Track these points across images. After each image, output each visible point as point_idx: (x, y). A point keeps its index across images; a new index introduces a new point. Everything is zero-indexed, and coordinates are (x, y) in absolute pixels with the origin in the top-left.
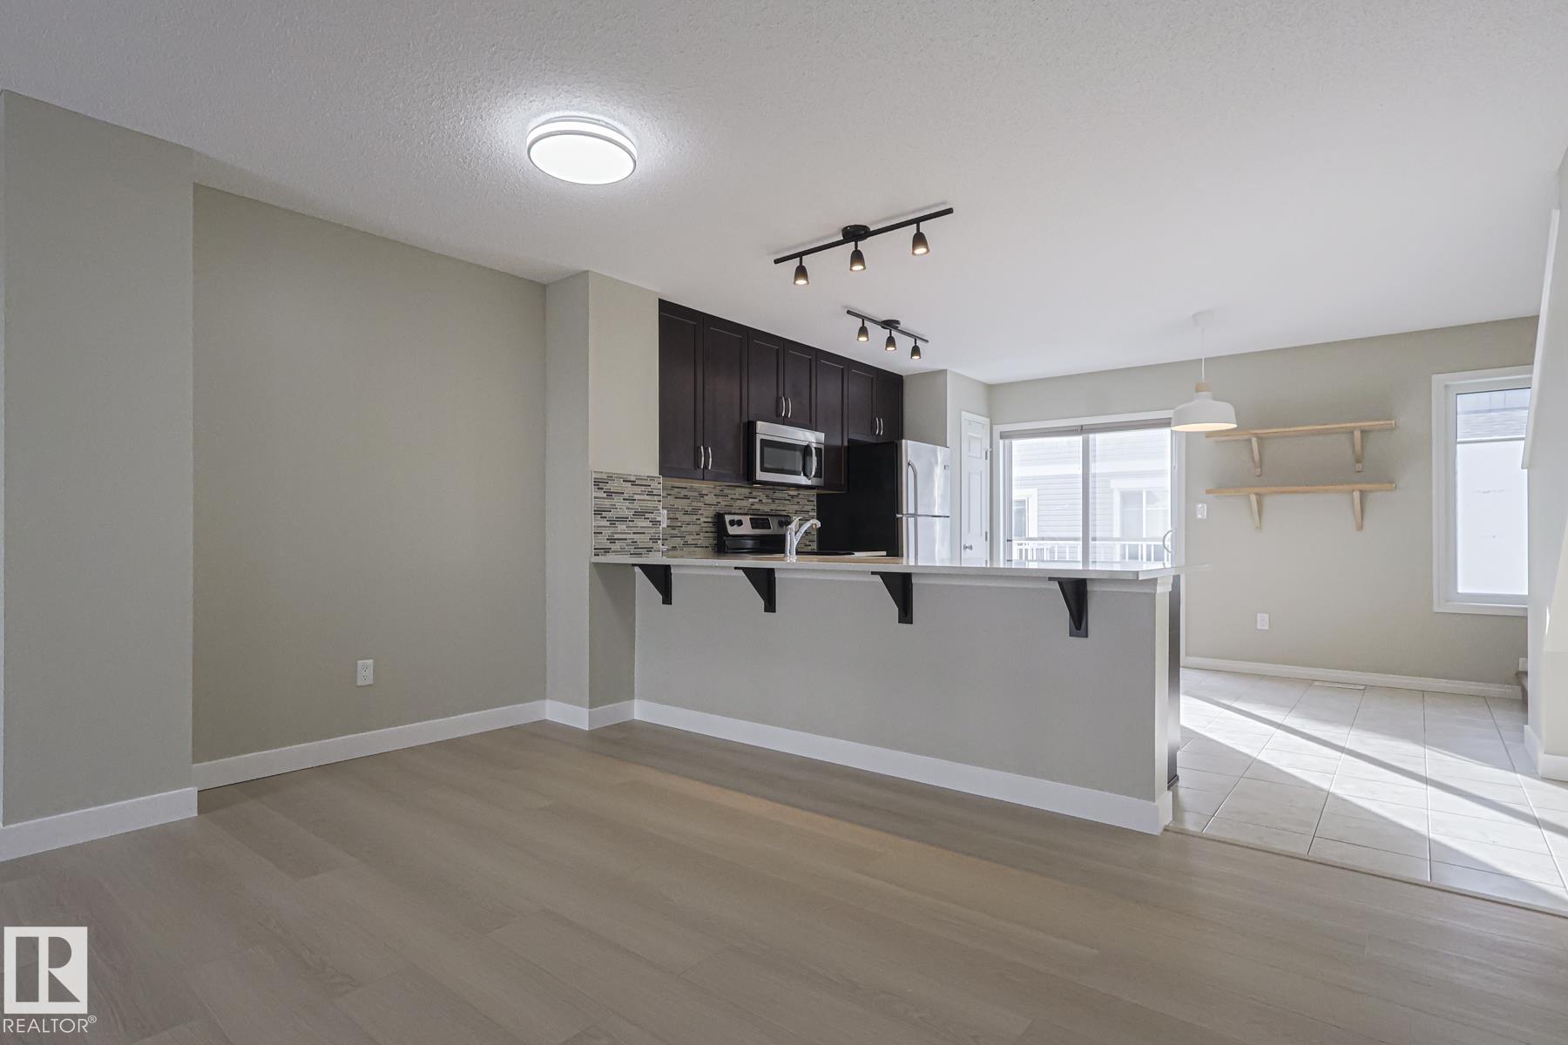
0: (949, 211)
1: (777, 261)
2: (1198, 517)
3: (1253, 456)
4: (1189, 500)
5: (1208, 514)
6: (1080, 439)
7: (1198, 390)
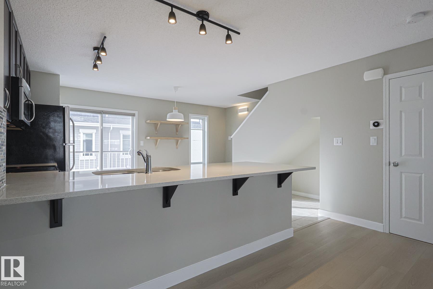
2: (141, 145)
3: (156, 128)
4: (139, 140)
5: (144, 144)
6: (99, 115)
7: (174, 109)
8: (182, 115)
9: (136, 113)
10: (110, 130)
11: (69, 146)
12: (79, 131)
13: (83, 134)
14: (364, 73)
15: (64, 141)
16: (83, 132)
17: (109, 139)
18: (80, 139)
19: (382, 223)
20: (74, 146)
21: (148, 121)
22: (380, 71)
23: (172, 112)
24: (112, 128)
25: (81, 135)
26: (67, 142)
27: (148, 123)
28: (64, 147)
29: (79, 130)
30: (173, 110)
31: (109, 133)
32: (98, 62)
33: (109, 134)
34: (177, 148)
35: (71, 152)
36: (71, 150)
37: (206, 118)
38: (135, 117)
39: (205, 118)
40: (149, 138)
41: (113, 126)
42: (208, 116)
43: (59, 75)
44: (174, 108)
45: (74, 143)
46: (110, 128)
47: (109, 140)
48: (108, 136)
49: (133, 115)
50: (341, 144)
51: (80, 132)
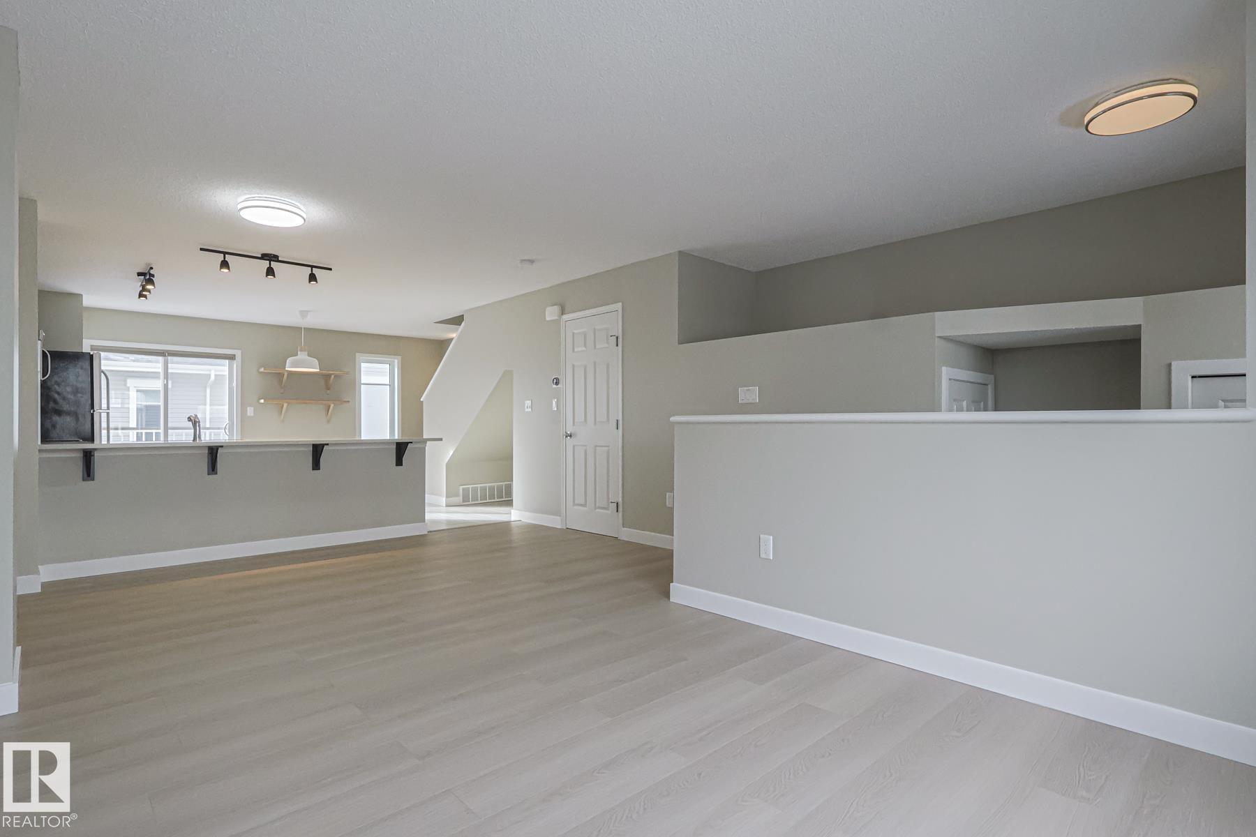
0: (331, 269)
1: (201, 249)
2: (249, 414)
3: (280, 382)
4: (243, 405)
5: (254, 413)
6: (161, 359)
7: (301, 351)
8: (316, 361)
9: (238, 353)
10: (210, 382)
11: (100, 413)
12: (125, 385)
13: (137, 391)
14: (545, 310)
15: (92, 407)
16: (135, 387)
17: (205, 405)
18: (129, 404)
19: (560, 516)
20: (108, 413)
21: (262, 370)
22: (556, 309)
23: (297, 355)
24: (213, 377)
25: (133, 394)
26: (96, 407)
27: (261, 373)
28: (92, 415)
29: (125, 381)
30: (299, 353)
31: (206, 388)
32: (149, 287)
33: (205, 392)
34: (328, 421)
35: (104, 429)
36: (104, 425)
37: (396, 361)
38: (235, 361)
39: (394, 362)
40: (262, 401)
41: (216, 371)
42: (400, 357)
43: (82, 295)
44: (299, 348)
45: (108, 408)
46: (210, 375)
47: (208, 407)
48: (205, 396)
49: (232, 357)
50: (530, 410)
51: (128, 385)
